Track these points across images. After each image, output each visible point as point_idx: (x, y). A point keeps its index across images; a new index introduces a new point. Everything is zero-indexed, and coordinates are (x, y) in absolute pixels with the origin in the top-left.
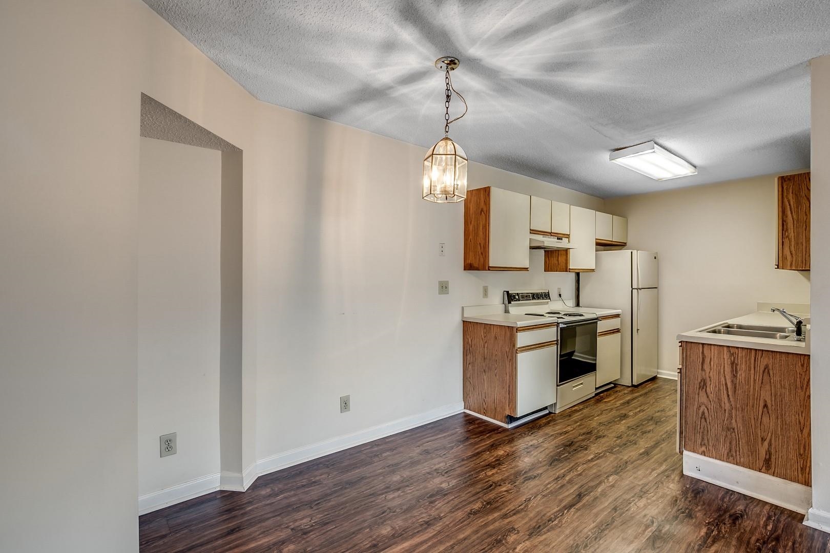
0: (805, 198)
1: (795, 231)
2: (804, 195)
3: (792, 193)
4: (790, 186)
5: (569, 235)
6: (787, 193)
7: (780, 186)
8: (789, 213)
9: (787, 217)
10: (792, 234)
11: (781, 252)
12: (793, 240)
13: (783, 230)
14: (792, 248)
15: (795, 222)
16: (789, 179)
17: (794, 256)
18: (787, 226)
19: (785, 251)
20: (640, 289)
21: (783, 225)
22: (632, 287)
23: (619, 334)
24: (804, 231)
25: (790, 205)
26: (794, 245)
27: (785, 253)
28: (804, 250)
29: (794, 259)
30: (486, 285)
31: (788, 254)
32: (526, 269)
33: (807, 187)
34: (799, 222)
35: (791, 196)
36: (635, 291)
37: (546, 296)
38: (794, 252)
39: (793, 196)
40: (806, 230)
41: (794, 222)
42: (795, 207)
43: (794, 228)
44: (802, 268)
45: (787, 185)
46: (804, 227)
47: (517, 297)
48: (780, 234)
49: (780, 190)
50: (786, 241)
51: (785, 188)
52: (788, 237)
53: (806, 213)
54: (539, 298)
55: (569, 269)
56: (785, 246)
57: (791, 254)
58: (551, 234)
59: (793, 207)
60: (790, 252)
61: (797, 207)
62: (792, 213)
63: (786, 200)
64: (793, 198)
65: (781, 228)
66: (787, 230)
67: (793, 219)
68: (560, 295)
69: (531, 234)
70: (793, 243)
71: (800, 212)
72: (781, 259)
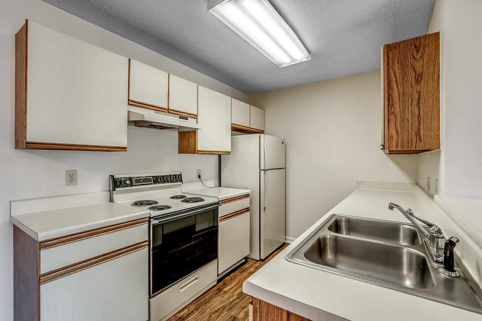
0: (411, 68)
1: (401, 106)
2: (410, 65)
3: (398, 63)
4: (396, 55)
5: (196, 116)
6: (393, 64)
7: (386, 55)
8: (395, 85)
9: (392, 90)
10: (398, 109)
11: (386, 130)
12: (399, 116)
13: (389, 105)
14: (398, 126)
15: (401, 96)
16: (395, 47)
17: (400, 135)
18: (393, 101)
19: (391, 129)
20: (266, 170)
21: (389, 99)
22: (260, 168)
23: (248, 214)
24: (410, 106)
25: (395, 76)
26: (400, 122)
27: (391, 132)
28: (410, 128)
29: (400, 138)
30: (70, 168)
31: (394, 132)
32: (124, 149)
33: (413, 55)
34: (405, 96)
35: (396, 66)
36: (262, 172)
37: (177, 178)
38: (399, 130)
39: (398, 65)
40: (411, 105)
41: (399, 95)
42: (401, 77)
43: (399, 103)
44: (408, 148)
45: (393, 54)
46: (410, 101)
47: (128, 182)
48: (386, 110)
49: (386, 60)
50: (392, 117)
51: (390, 57)
52: (393, 113)
53: (411, 84)
54: (164, 182)
55: (197, 151)
56: (390, 124)
57: (397, 132)
58: (168, 111)
59: (398, 79)
60: (396, 130)
61: (403, 79)
62: (397, 86)
63: (391, 71)
64: (398, 68)
65: (386, 103)
66: (393, 105)
67: (399, 92)
68: (199, 177)
69: (130, 106)
70: (399, 120)
71: (405, 83)
72: (386, 138)
